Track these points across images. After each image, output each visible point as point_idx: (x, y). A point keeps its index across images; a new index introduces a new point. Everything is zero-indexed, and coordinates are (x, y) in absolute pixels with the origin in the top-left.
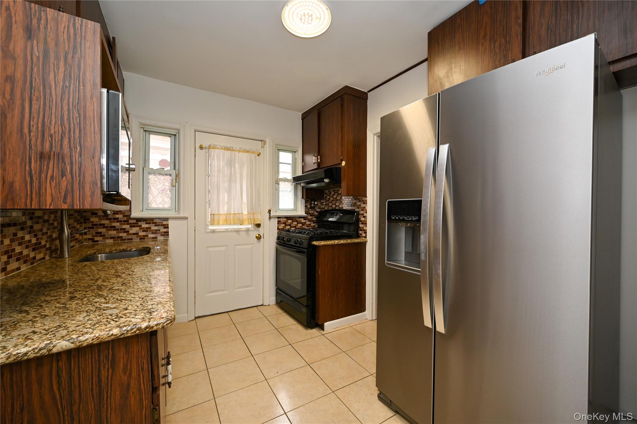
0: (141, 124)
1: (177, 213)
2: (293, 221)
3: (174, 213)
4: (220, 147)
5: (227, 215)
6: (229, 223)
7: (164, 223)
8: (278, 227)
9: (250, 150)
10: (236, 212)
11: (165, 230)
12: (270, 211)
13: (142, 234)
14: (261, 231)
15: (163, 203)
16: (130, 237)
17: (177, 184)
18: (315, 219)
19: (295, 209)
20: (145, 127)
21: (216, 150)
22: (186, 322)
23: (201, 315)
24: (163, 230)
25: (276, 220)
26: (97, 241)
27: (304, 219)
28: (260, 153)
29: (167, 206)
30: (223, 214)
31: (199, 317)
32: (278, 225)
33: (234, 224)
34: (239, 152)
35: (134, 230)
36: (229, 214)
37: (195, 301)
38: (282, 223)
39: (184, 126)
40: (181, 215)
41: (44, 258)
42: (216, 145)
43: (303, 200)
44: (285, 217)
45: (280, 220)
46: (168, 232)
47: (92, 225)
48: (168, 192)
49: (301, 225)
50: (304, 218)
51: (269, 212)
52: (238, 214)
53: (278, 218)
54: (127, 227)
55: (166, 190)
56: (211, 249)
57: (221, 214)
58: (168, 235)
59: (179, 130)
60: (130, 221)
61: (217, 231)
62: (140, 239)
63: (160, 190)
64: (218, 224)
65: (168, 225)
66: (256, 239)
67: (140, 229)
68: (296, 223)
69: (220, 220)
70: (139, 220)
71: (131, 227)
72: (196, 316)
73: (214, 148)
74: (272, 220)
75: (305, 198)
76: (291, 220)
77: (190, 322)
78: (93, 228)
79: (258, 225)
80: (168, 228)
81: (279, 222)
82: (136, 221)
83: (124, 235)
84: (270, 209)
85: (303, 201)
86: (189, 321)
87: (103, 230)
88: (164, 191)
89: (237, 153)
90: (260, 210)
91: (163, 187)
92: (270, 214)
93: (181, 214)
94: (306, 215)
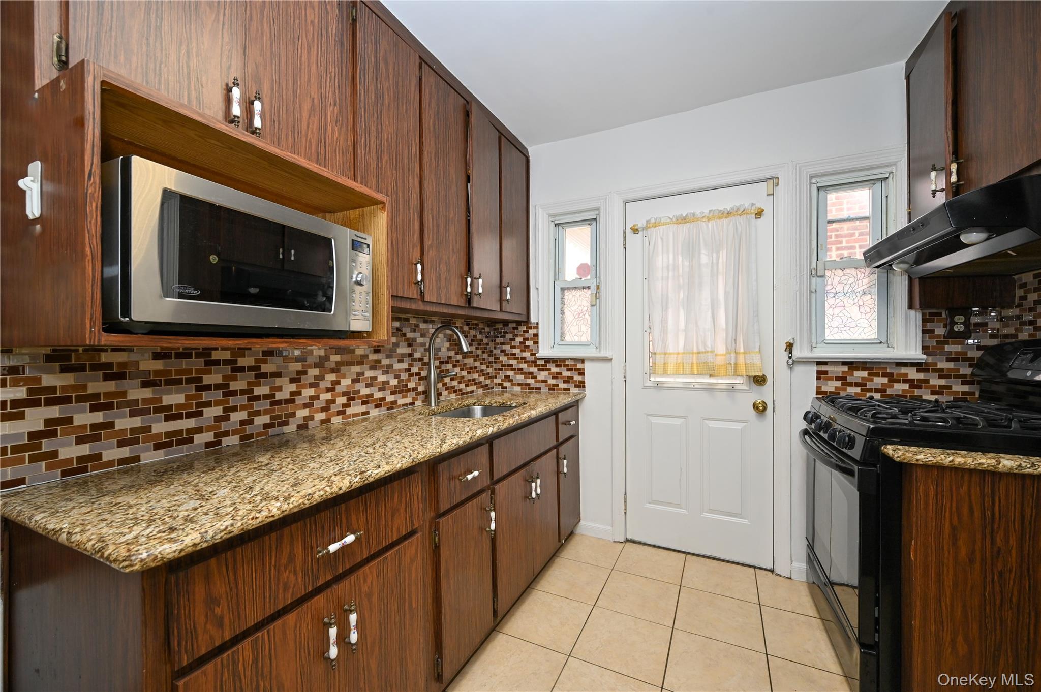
0: (550, 215)
1: (598, 349)
2: (872, 375)
3: (594, 350)
4: (669, 220)
5: (685, 355)
6: (687, 372)
7: (579, 366)
8: (818, 388)
9: (735, 209)
10: (702, 349)
11: (579, 378)
12: (790, 347)
13: (551, 381)
14: (765, 394)
15: (579, 333)
16: (538, 385)
17: (598, 300)
18: (966, 370)
19: (885, 339)
20: (557, 218)
21: (660, 227)
22: (610, 541)
23: (636, 539)
24: (577, 378)
25: (814, 369)
26: (506, 388)
27: (918, 371)
28: (763, 211)
29: (585, 338)
30: (674, 353)
31: (632, 541)
32: (817, 383)
33: (700, 374)
34: (709, 219)
35: (542, 375)
36: (687, 352)
37: (626, 509)
38: (831, 379)
39: (606, 199)
40: (603, 354)
41: (412, 404)
42: (660, 218)
43: (912, 312)
44: (844, 363)
45: (823, 368)
46: (584, 382)
47: (502, 366)
48: (587, 316)
49: (906, 386)
50: (919, 366)
51: (788, 349)
52: (705, 352)
53: (819, 363)
54: (534, 370)
55: (584, 313)
56: (654, 420)
57: (670, 354)
58: (584, 386)
59: (598, 209)
60: (539, 362)
61: (665, 385)
62: (550, 389)
63: (575, 314)
64: (665, 373)
65: (583, 369)
66: (753, 412)
67: (549, 374)
68: (885, 380)
69: (669, 365)
70: (548, 360)
71: (539, 370)
72: (629, 537)
73: (656, 225)
74: (799, 369)
75: (918, 307)
76: (864, 369)
77: (614, 544)
78: (501, 370)
79: (760, 380)
80: (583, 374)
81: (820, 375)
82: (545, 362)
83: (531, 381)
84: (792, 342)
85: (916, 317)
86: (614, 542)
87: (510, 373)
88: (582, 314)
89: (704, 224)
90: (758, 345)
91: (580, 308)
92: (791, 353)
93: (602, 352)
94: (925, 357)
